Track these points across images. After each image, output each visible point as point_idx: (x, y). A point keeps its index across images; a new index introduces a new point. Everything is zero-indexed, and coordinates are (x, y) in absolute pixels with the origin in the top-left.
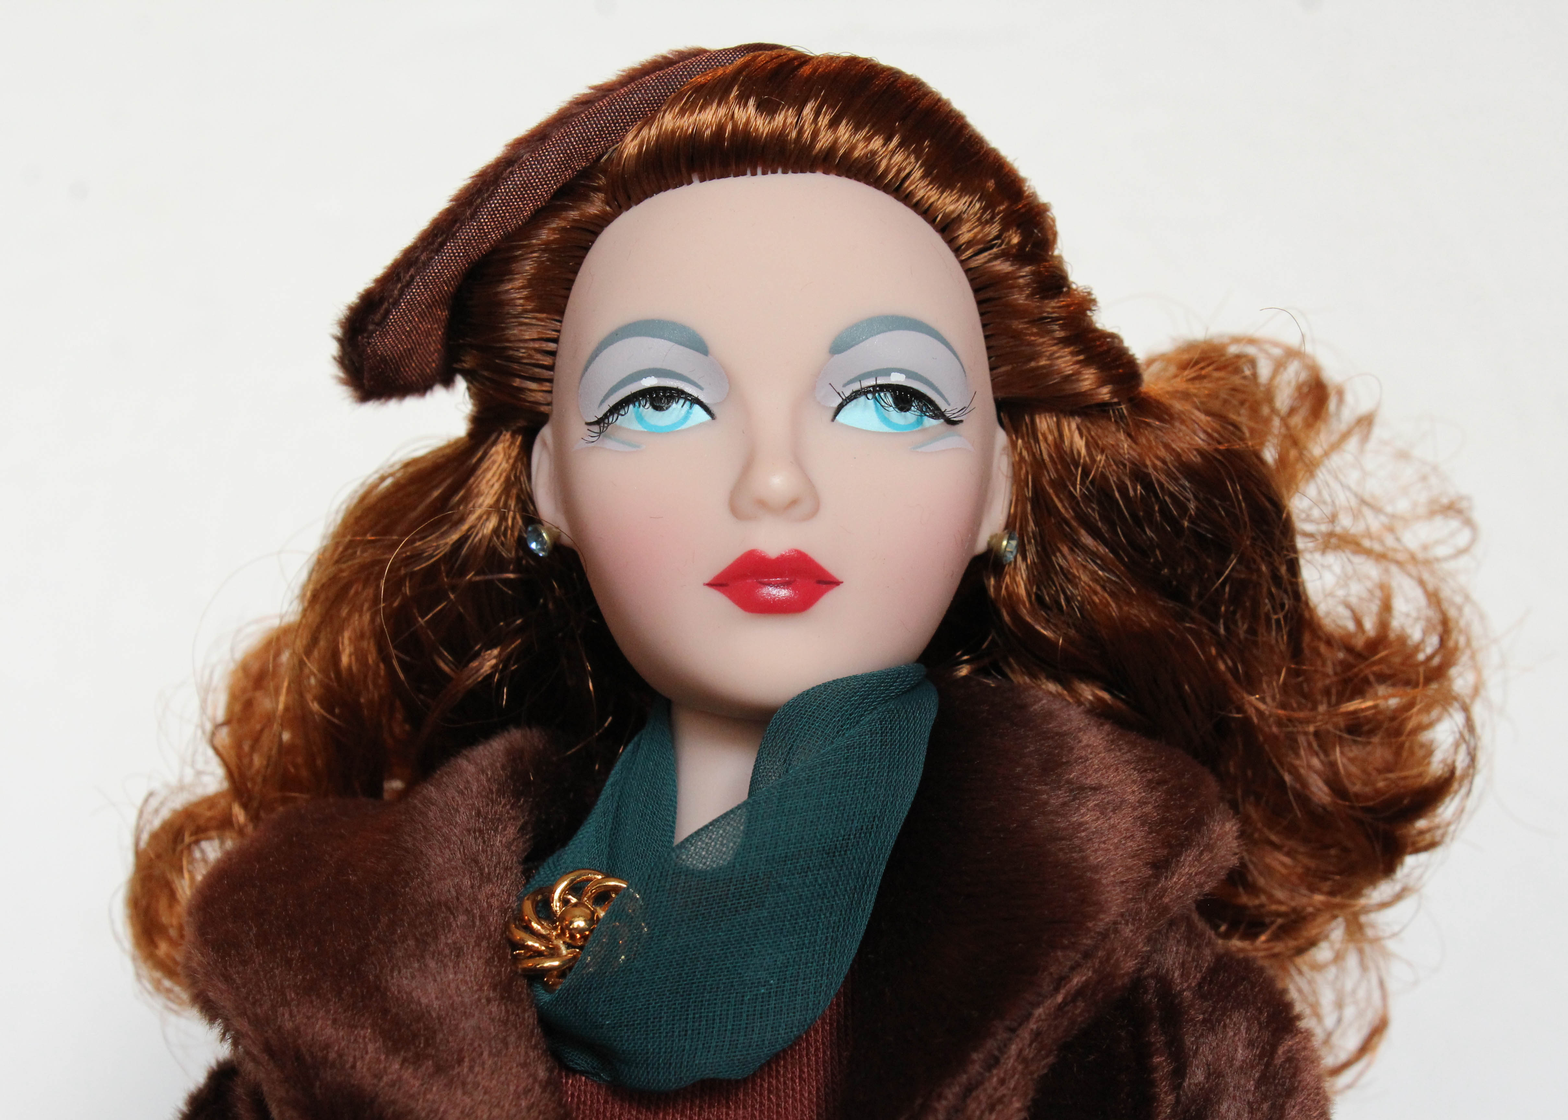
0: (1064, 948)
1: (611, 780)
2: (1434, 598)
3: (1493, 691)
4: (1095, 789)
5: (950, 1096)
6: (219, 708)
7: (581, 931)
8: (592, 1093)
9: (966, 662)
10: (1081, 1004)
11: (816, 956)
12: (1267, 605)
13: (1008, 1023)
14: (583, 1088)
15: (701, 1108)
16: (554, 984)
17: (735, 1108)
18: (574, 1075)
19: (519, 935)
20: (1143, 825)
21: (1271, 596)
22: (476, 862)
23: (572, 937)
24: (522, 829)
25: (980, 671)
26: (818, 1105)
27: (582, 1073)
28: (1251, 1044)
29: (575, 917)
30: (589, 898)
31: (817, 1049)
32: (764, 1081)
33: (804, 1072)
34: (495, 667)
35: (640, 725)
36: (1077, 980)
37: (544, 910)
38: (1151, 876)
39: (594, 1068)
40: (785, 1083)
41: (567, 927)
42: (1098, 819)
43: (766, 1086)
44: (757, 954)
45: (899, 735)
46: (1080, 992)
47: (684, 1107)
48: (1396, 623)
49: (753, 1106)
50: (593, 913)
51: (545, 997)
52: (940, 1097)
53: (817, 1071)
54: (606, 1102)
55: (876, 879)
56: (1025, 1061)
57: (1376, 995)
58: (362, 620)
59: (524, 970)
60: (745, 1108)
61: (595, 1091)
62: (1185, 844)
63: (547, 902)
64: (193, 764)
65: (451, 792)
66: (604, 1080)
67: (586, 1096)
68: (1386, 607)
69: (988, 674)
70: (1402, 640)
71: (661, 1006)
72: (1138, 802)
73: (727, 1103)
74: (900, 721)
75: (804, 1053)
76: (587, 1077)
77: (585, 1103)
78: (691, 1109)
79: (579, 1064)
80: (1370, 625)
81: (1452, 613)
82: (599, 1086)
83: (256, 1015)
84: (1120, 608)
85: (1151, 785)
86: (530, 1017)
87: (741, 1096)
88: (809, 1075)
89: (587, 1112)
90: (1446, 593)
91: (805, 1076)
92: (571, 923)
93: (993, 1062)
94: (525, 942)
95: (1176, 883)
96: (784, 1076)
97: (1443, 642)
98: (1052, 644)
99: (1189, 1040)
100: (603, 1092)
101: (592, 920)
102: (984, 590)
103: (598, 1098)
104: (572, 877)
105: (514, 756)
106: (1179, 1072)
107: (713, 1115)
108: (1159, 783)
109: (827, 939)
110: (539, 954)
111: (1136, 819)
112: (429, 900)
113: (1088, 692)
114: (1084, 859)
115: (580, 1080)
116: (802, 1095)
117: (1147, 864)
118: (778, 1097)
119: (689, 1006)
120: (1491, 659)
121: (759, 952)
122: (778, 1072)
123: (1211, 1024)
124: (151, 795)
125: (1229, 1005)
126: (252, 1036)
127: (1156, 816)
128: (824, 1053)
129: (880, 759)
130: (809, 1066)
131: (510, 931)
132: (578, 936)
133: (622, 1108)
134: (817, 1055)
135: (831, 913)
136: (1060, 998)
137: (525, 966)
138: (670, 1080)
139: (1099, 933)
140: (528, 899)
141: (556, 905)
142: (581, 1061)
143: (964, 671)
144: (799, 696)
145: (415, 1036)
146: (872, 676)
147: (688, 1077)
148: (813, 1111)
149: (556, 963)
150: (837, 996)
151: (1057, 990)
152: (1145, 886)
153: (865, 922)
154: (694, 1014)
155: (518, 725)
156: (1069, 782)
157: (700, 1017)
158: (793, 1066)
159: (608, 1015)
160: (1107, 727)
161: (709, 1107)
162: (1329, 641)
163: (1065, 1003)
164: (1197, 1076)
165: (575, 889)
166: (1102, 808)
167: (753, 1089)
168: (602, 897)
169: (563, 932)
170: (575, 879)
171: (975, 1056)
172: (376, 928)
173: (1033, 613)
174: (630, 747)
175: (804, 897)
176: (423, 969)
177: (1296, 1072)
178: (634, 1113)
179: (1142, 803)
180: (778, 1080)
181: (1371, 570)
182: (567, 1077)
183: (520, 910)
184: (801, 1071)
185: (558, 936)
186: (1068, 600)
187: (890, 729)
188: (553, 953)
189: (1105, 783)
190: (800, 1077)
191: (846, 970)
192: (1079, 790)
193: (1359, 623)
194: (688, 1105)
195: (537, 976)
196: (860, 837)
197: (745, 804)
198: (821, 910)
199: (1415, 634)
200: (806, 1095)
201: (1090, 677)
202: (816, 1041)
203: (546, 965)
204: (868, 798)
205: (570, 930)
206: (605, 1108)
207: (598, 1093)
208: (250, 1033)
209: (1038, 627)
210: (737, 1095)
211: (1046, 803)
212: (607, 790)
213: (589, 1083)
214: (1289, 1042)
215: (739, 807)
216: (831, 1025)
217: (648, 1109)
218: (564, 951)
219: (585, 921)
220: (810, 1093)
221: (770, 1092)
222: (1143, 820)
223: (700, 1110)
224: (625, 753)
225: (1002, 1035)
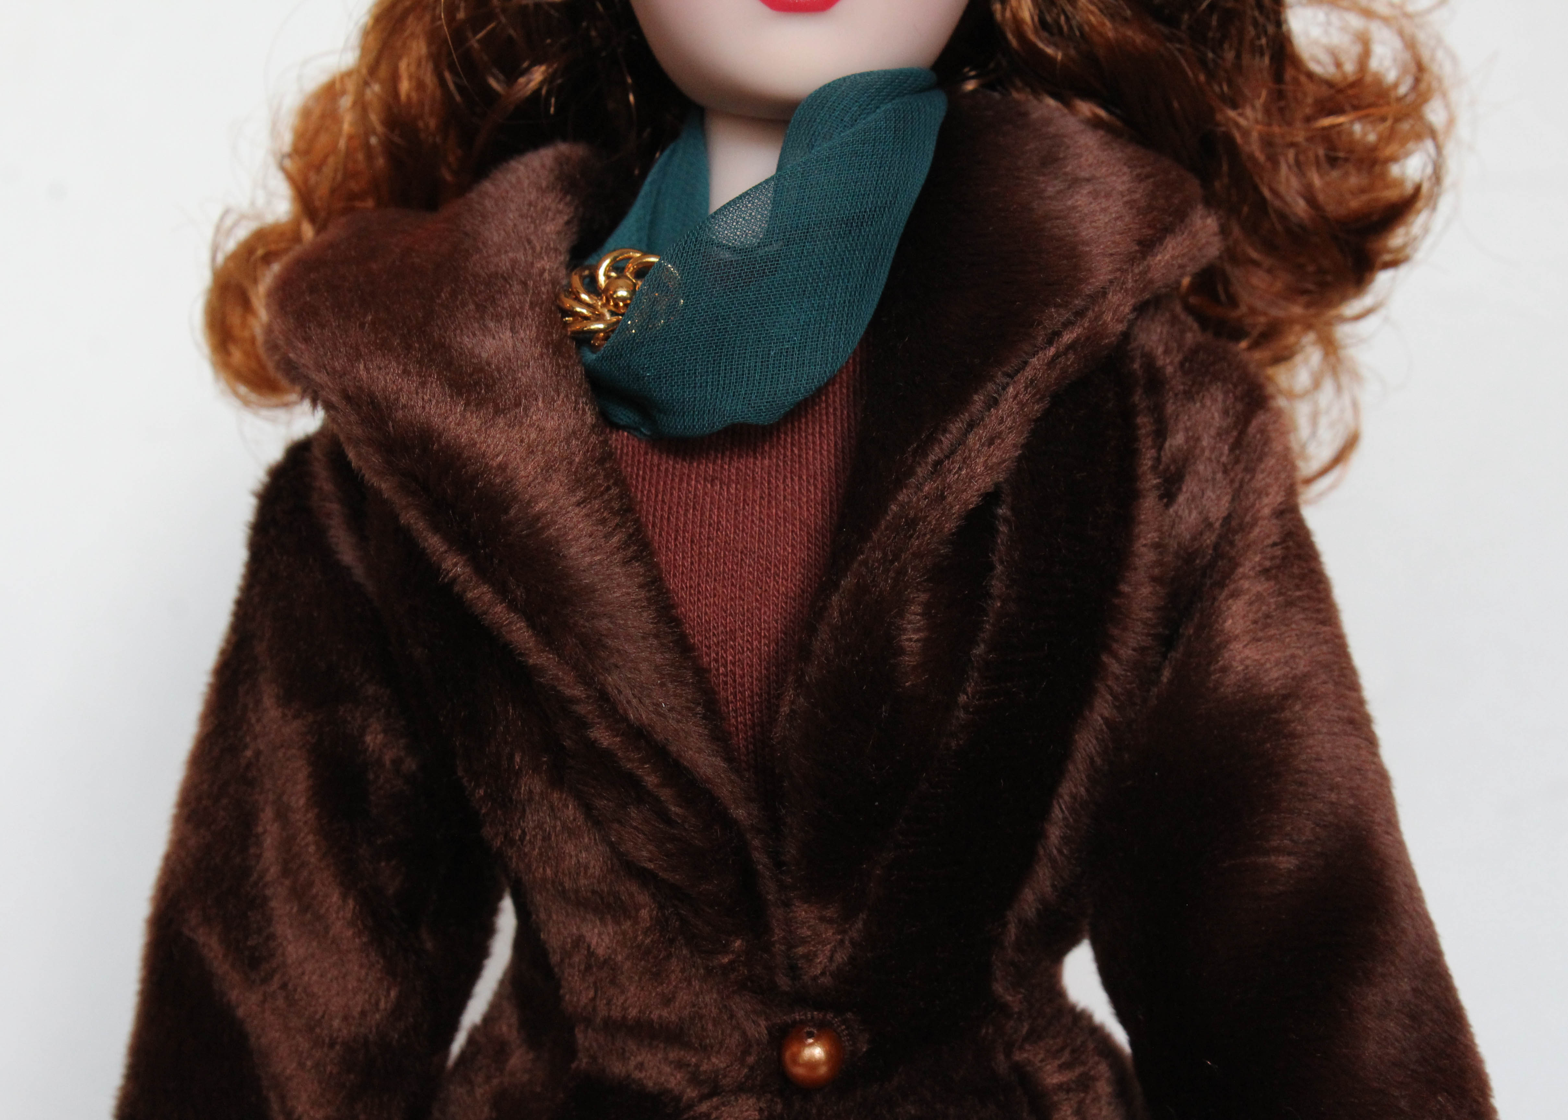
0: (1057, 306)
1: (649, 179)
2: (1410, 44)
3: (1463, 130)
4: (1088, 180)
5: (954, 431)
6: (287, 140)
7: (623, 299)
8: (633, 447)
9: (973, 77)
10: (1072, 356)
11: (835, 317)
12: (1251, 31)
13: (1005, 369)
14: (625, 442)
15: (731, 458)
16: (599, 346)
17: (762, 459)
18: (618, 431)
19: (568, 303)
20: (1131, 208)
21: (1255, 23)
22: (529, 241)
23: (616, 305)
24: (568, 223)
25: (988, 85)
26: (836, 456)
27: (624, 428)
28: (1225, 412)
29: (617, 288)
30: (631, 273)
31: (835, 409)
32: (788, 435)
33: (823, 428)
34: (542, 83)
35: (674, 135)
36: (1068, 337)
37: (591, 285)
38: (1137, 251)
39: (636, 423)
40: (806, 437)
41: (612, 296)
42: (1091, 203)
43: (789, 440)
44: (782, 313)
45: (912, 123)
46: (1071, 347)
47: (716, 457)
48: (1374, 64)
49: (777, 458)
50: (635, 285)
51: (590, 357)
52: (945, 431)
53: (835, 428)
54: (646, 453)
55: (890, 252)
56: (1022, 405)
57: (1349, 415)
58: (419, 48)
59: (573, 332)
60: (770, 458)
61: (636, 444)
62: (1167, 230)
63: (594, 279)
64: (265, 187)
65: (506, 185)
66: (645, 435)
67: (628, 448)
68: (1365, 54)
69: (994, 89)
70: (1378, 80)
71: (696, 359)
72: (1128, 190)
73: (755, 454)
74: (912, 112)
75: (824, 412)
76: (629, 432)
77: (627, 454)
78: (722, 459)
79: (622, 420)
80: (1350, 67)
81: (1426, 55)
82: (640, 440)
83: (334, 368)
84: (1116, 29)
85: (1140, 179)
86: (578, 372)
87: (767, 448)
88: (828, 431)
89: (629, 462)
90: (1421, 36)
91: (824, 431)
92: (615, 292)
93: (993, 402)
94: (573, 308)
95: (1160, 261)
96: (806, 432)
97: (1417, 81)
98: (1051, 60)
99: (1170, 408)
100: (643, 446)
101: (633, 292)
102: (991, 14)
103: (639, 450)
104: (615, 254)
105: (560, 161)
106: (1161, 434)
107: (742, 464)
108: (1148, 177)
109: (844, 303)
110: (586, 318)
111: (1126, 203)
112: (487, 271)
113: (1086, 108)
114: (1076, 235)
115: (623, 435)
116: (822, 448)
117: (1134, 240)
118: (800, 449)
119: (721, 359)
120: (1459, 97)
121: (784, 311)
122: (800, 428)
123: (1189, 395)
124: (226, 212)
125: (1207, 380)
126: (331, 386)
127: (1143, 203)
128: (842, 412)
129: (894, 142)
130: (828, 423)
131: (560, 300)
132: (621, 304)
133: (660, 458)
134: (835, 414)
135: (848, 280)
136: (1052, 351)
137: (573, 329)
138: (704, 425)
139: (1089, 296)
140: (575, 274)
141: (602, 280)
142: (624, 415)
143: (970, 86)
144: (820, 88)
145: (477, 383)
146: (886, 72)
147: (720, 422)
148: (831, 461)
149: (601, 326)
150: (855, 352)
151: (1050, 342)
152: (1132, 259)
153: (880, 291)
154: (725, 366)
155: (565, 139)
156: (1066, 174)
157: (731, 369)
158: (814, 423)
159: (649, 367)
160: (1101, 133)
161: (738, 458)
162: (1310, 75)
163: (1057, 356)
164: (1177, 440)
165: (618, 267)
166: (1095, 195)
167: (778, 442)
168: (642, 272)
169: (608, 301)
170: (618, 257)
171: (976, 397)
172: (439, 296)
173: (1036, 32)
174: (667, 152)
175: (824, 262)
176: (485, 329)
177: (1267, 441)
178: (671, 463)
179: (1130, 191)
180: (800, 435)
181: (1355, 21)
182: (611, 432)
183: (570, 285)
184: (821, 427)
185: (604, 305)
186: (1067, 19)
187: (903, 117)
188: (599, 318)
189: (1098, 175)
190: (820, 433)
191: (862, 331)
192: (1075, 182)
193: (1338, 65)
194: (719, 455)
195: (584, 339)
196: (875, 211)
197: (772, 178)
198: (840, 276)
199: (1391, 76)
200: (825, 448)
201: (1088, 95)
202: (834, 402)
203: (593, 327)
204: (883, 176)
205: (614, 299)
206: (645, 459)
207: (639, 446)
208: (329, 383)
209: (1041, 45)
210: (763, 448)
211: (1044, 191)
212: (646, 188)
213: (631, 437)
214: (1261, 418)
215: (767, 182)
216: (848, 388)
217: (684, 460)
218: (608, 316)
219: (627, 291)
220: (828, 445)
221: (793, 444)
222: (1130, 204)
223: (730, 461)
224: (661, 159)
225: (1001, 379)
